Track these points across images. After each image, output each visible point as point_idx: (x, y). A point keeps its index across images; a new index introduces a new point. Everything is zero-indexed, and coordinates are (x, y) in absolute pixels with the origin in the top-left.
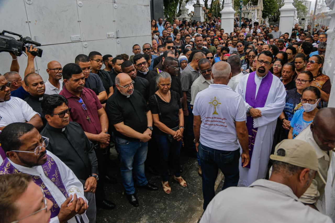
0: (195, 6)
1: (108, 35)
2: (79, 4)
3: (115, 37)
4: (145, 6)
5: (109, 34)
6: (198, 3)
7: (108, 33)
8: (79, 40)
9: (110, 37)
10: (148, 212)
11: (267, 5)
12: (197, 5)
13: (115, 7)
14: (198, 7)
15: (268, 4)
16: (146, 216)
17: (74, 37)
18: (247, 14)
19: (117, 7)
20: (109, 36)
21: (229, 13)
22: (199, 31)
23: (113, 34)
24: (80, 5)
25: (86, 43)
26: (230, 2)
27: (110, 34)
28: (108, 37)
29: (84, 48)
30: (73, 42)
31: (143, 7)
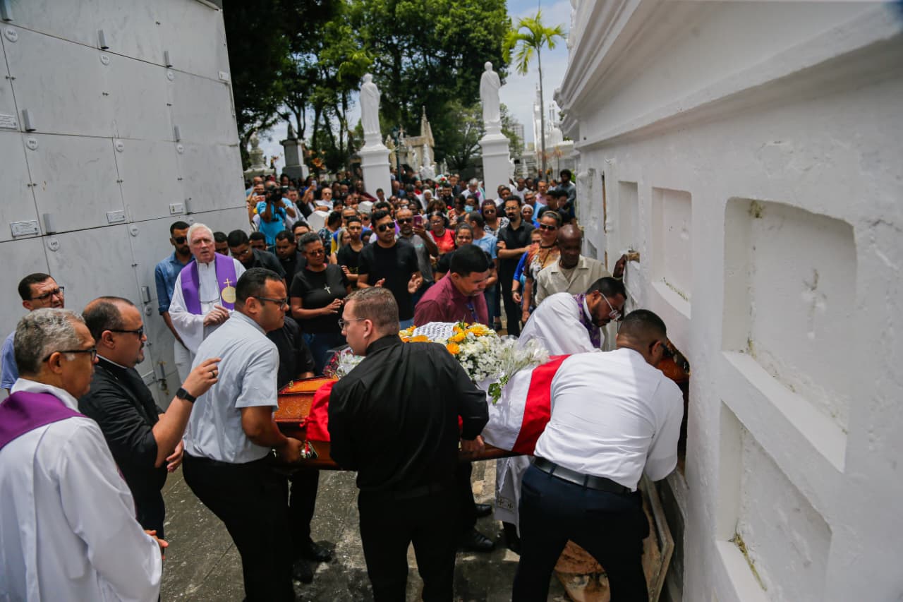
0: (284, 143)
1: (172, 209)
2: (117, 146)
3: (185, 212)
4: (231, 146)
5: (173, 207)
6: (291, 137)
7: (171, 205)
8: (123, 219)
9: (176, 212)
10: (352, 524)
11: (440, 134)
12: (290, 142)
13: (180, 151)
14: (293, 145)
15: (442, 132)
16: (350, 531)
17: (114, 214)
18: (404, 155)
19: (182, 150)
20: (174, 210)
21: (378, 154)
22: (326, 194)
23: (180, 206)
24: (119, 149)
25: (133, 226)
26: (376, 132)
27: (176, 206)
28: (172, 212)
29: (131, 237)
30: (111, 225)
31: (228, 149)
